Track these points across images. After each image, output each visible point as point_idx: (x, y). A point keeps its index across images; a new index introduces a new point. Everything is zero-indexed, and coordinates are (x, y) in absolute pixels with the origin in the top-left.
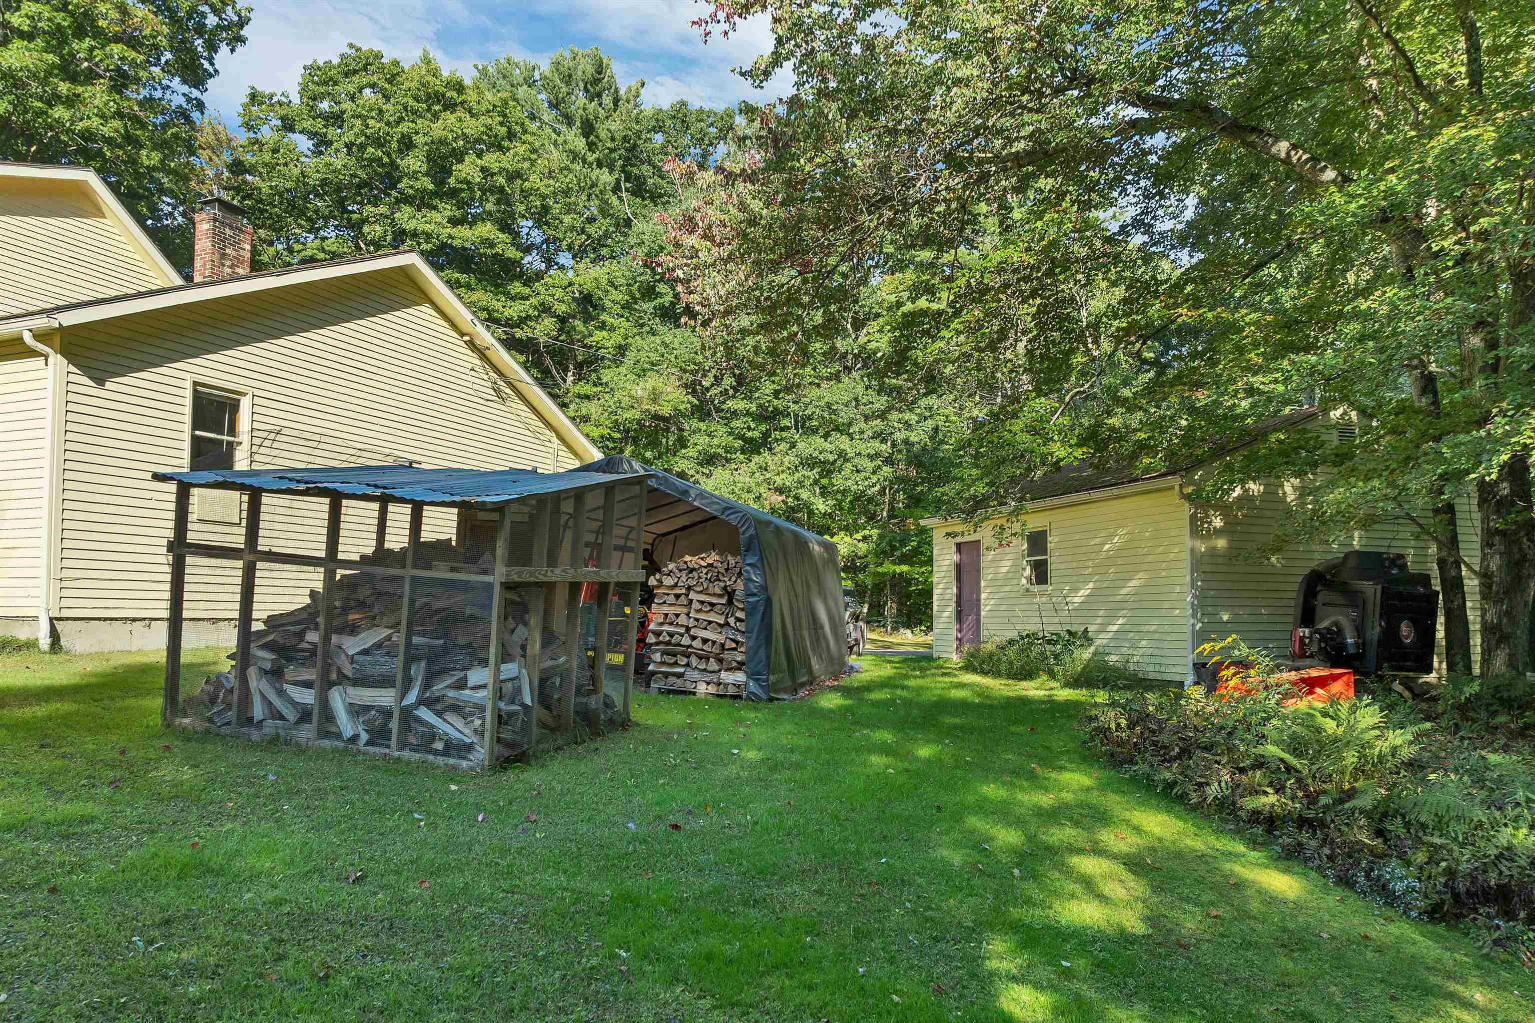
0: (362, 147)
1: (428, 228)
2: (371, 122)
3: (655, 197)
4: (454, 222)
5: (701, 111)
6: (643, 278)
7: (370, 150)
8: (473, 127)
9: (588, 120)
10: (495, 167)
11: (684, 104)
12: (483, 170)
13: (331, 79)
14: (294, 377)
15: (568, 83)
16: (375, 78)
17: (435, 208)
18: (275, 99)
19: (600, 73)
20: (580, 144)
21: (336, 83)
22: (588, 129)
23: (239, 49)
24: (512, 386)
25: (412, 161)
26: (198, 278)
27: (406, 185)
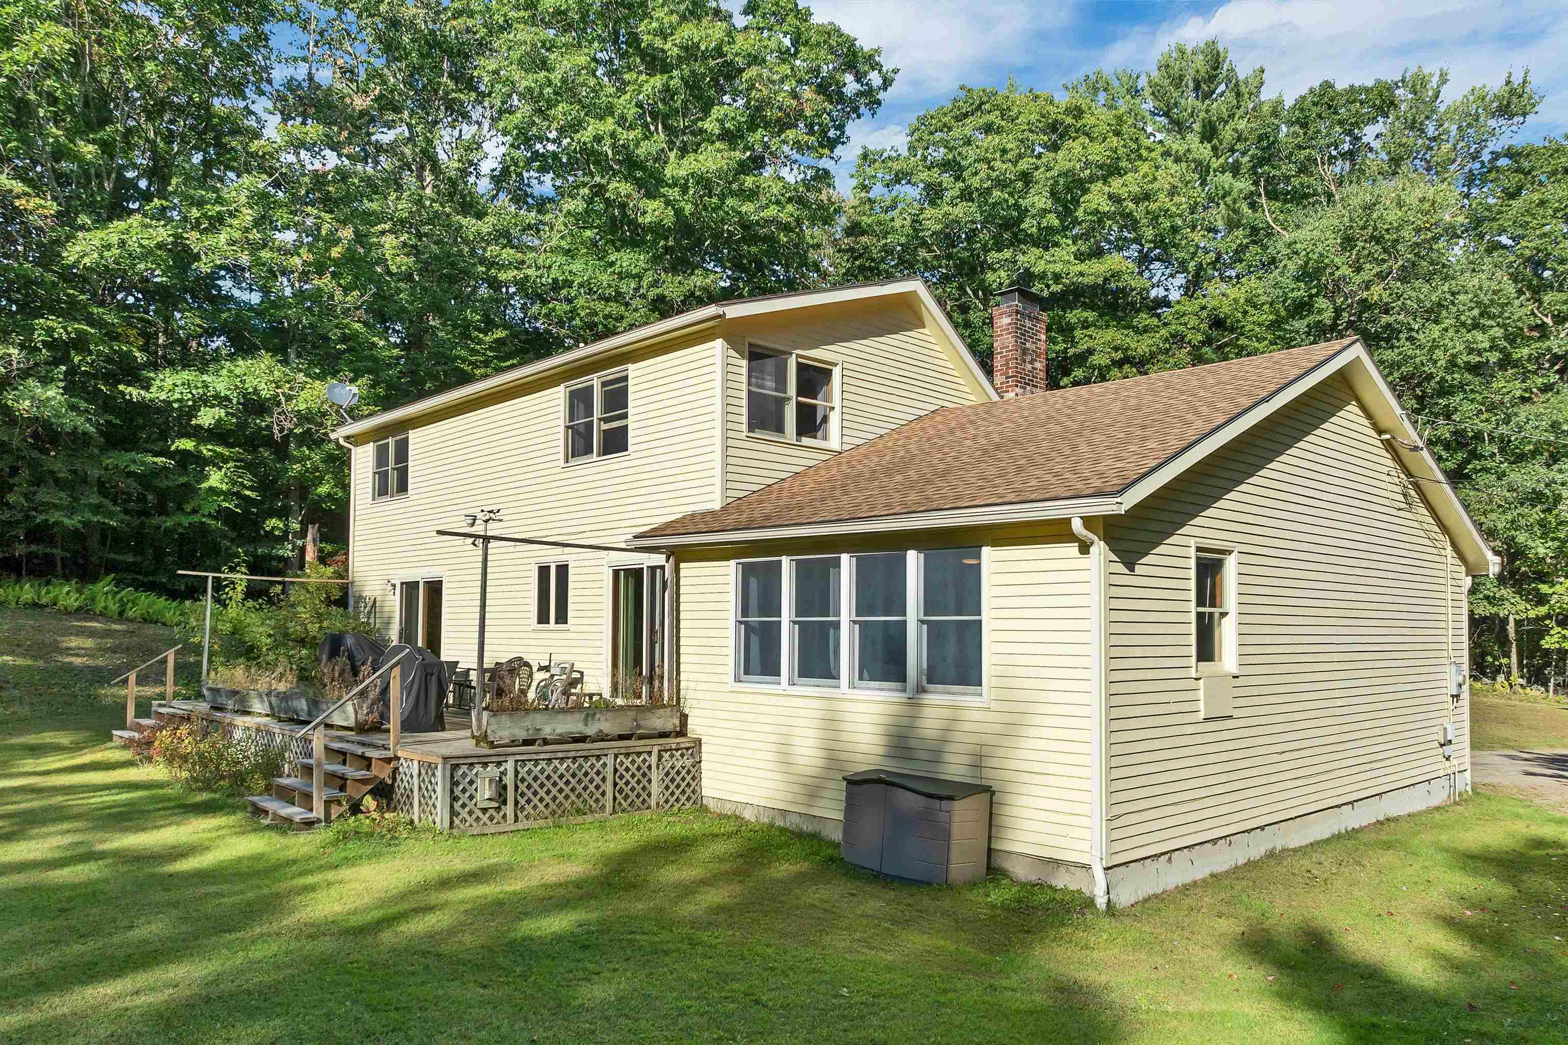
0: (989, 191)
1: (1058, 268)
2: (997, 164)
3: (1300, 197)
4: (1080, 257)
5: (1352, 89)
6: (1295, 294)
7: (996, 193)
8: (1098, 152)
9: (1210, 122)
10: (1123, 192)
11: (1327, 86)
12: (1110, 197)
13: (945, 125)
14: (1263, 521)
15: (1178, 87)
16: (991, 117)
17: (1056, 244)
18: (885, 155)
19: (1216, 69)
20: (1204, 151)
21: (950, 129)
22: (1209, 133)
23: (879, 111)
24: (1417, 487)
25: (1036, 198)
26: (999, 379)
27: (1029, 225)
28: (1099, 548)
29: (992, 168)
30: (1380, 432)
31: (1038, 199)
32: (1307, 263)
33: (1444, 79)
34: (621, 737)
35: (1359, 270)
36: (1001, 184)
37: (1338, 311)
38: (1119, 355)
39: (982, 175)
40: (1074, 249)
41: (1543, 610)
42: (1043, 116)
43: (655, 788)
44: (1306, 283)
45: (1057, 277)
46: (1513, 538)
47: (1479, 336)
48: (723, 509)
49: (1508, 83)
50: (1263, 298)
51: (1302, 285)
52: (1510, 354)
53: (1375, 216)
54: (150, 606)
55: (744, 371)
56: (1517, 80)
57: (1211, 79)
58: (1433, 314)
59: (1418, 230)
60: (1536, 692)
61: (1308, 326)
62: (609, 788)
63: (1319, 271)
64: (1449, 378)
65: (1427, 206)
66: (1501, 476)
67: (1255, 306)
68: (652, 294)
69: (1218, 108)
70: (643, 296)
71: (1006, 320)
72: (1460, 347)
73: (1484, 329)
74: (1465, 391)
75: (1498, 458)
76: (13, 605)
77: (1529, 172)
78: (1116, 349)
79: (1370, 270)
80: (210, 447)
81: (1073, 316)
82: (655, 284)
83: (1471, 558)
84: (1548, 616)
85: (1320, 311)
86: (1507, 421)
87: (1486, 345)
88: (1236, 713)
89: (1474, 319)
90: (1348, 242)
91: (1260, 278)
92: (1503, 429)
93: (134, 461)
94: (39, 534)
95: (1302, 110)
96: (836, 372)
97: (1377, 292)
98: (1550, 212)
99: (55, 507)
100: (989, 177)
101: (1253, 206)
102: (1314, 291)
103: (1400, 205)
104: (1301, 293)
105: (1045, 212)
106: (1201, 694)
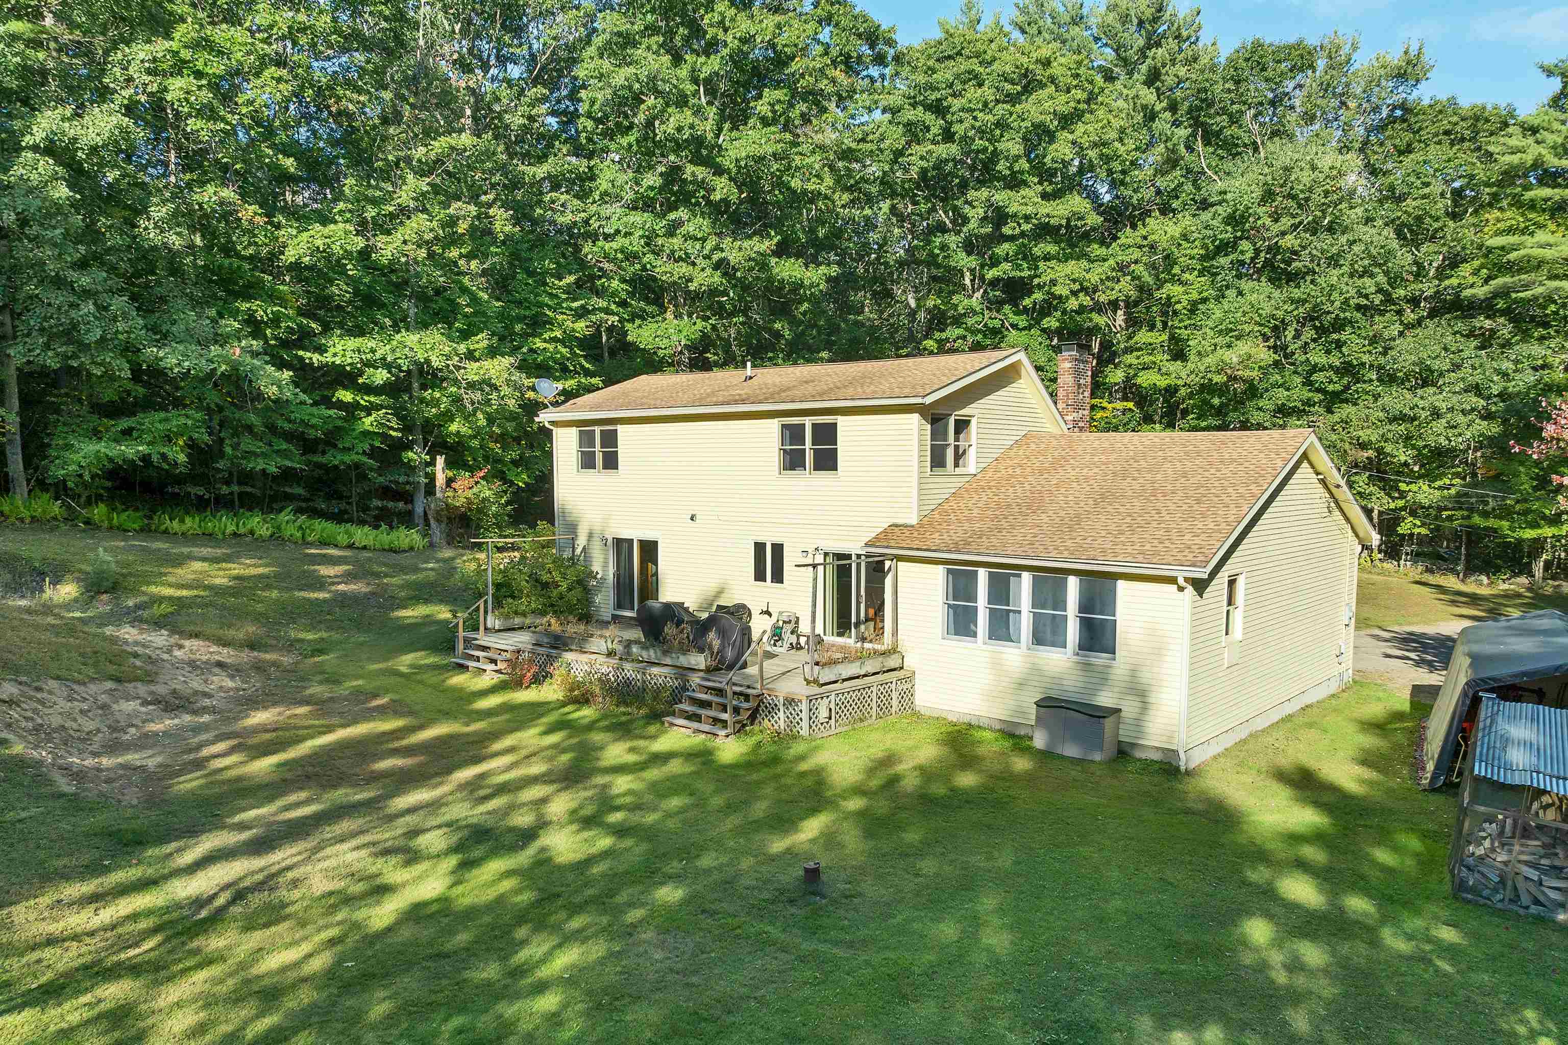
3: (1231, 148)
6: (1223, 235)
9: (1155, 68)
11: (1258, 43)
22: (1153, 76)
24: (1337, 502)
25: (1010, 144)
26: (1061, 405)
27: (1002, 166)
28: (1190, 589)
29: (975, 118)
30: (1318, 474)
31: (1012, 146)
32: (1234, 212)
33: (1355, 47)
34: (874, 674)
35: (1276, 221)
36: (981, 132)
37: (1257, 252)
38: (1077, 287)
39: (966, 124)
40: (1040, 188)
41: (1401, 503)
42: (1017, 67)
43: (895, 703)
44: (1233, 228)
45: (1027, 218)
46: (1383, 448)
47: (1367, 281)
48: (921, 525)
49: (1406, 53)
50: (1196, 235)
51: (1229, 228)
52: (1390, 294)
53: (1293, 178)
54: (323, 530)
55: (929, 432)
56: (1413, 51)
57: (1155, 20)
58: (1334, 261)
59: (1326, 193)
60: (1389, 565)
61: (1232, 262)
62: (874, 705)
63: (1244, 218)
64: (1342, 315)
65: (1335, 172)
66: (1376, 397)
67: (1187, 240)
68: (716, 257)
69: (1162, 55)
70: (708, 257)
71: (1067, 365)
72: (1353, 292)
73: (1372, 276)
74: (1353, 327)
75: (1376, 383)
76: (220, 536)
77: (1418, 131)
78: (1074, 281)
79: (1286, 222)
80: (366, 398)
81: (1039, 250)
82: (717, 248)
83: (1361, 535)
84: (1403, 508)
85: (1242, 252)
86: (1385, 353)
87: (1373, 289)
88: (1240, 661)
89: (1364, 267)
90: (1268, 195)
91: (1194, 216)
92: (1382, 360)
93: (314, 415)
94: (246, 477)
95: (1236, 69)
96: (974, 422)
97: (1289, 241)
98: (1431, 171)
99: (256, 455)
100: (973, 127)
101: (1190, 148)
102: (1239, 234)
103: (1314, 168)
104: (1228, 235)
105: (1017, 158)
106: (1226, 655)
